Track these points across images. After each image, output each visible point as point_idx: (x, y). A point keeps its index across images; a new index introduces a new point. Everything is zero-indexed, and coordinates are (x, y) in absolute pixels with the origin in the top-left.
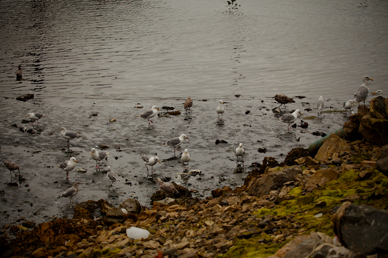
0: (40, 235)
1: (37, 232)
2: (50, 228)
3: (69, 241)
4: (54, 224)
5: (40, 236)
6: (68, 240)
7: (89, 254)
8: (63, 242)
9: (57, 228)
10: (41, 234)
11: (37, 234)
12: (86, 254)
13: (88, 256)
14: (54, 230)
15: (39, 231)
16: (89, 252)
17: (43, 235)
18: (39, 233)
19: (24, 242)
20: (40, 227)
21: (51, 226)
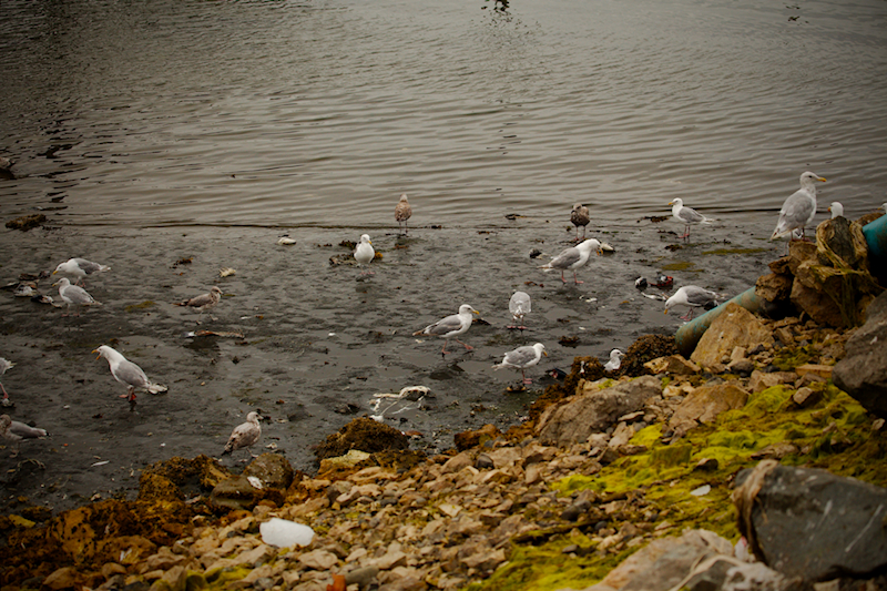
0: (63, 537)
1: (56, 530)
2: (85, 521)
3: (130, 551)
4: (93, 514)
5: (62, 540)
6: (126, 550)
7: (176, 583)
8: (115, 555)
9: (101, 523)
10: (66, 536)
11: (55, 534)
12: (169, 582)
13: (172, 586)
14: (94, 527)
15: (60, 528)
16: (176, 578)
17: (69, 539)
18: (61, 533)
19: (26, 555)
20: (63, 520)
21: (88, 518)
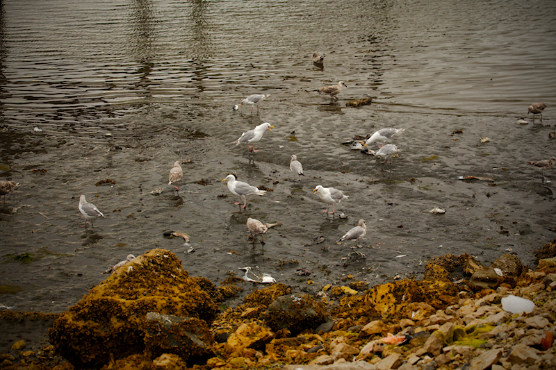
2: (390, 292)
3: (418, 312)
4: (395, 287)
5: (374, 303)
6: (416, 311)
7: (448, 333)
8: (408, 314)
9: (400, 293)
10: (377, 300)
11: (370, 299)
12: (443, 332)
13: (445, 335)
14: (395, 296)
15: (374, 295)
16: (447, 330)
17: (379, 302)
18: (374, 299)
19: (351, 312)
20: (376, 291)
21: (392, 290)
